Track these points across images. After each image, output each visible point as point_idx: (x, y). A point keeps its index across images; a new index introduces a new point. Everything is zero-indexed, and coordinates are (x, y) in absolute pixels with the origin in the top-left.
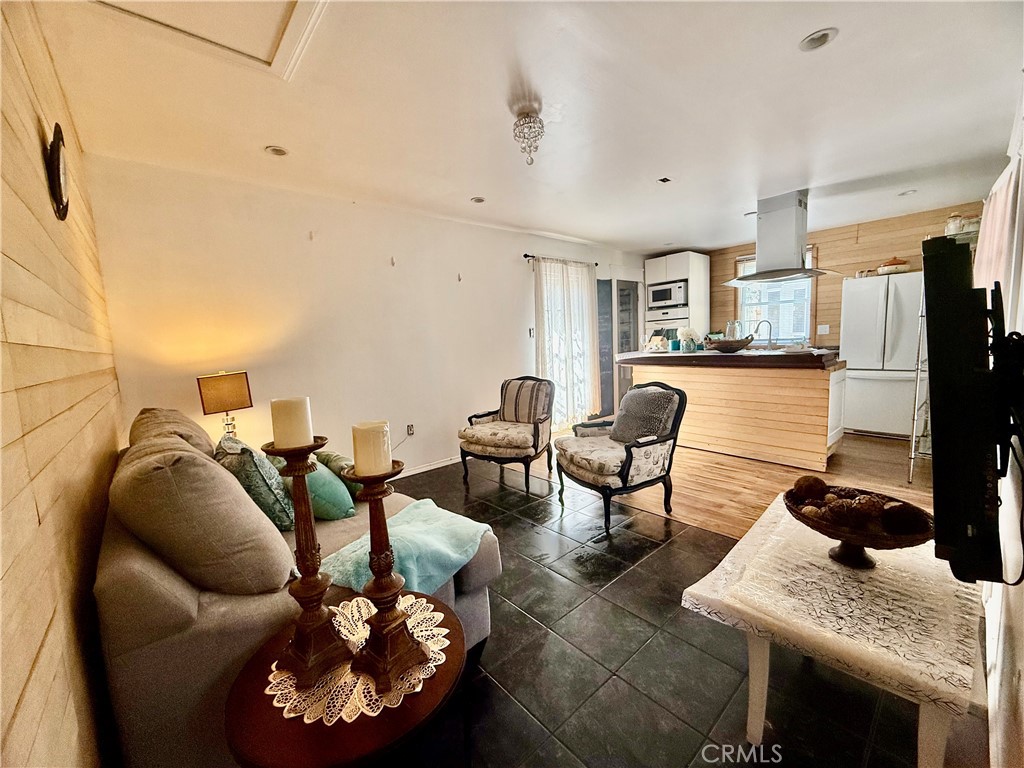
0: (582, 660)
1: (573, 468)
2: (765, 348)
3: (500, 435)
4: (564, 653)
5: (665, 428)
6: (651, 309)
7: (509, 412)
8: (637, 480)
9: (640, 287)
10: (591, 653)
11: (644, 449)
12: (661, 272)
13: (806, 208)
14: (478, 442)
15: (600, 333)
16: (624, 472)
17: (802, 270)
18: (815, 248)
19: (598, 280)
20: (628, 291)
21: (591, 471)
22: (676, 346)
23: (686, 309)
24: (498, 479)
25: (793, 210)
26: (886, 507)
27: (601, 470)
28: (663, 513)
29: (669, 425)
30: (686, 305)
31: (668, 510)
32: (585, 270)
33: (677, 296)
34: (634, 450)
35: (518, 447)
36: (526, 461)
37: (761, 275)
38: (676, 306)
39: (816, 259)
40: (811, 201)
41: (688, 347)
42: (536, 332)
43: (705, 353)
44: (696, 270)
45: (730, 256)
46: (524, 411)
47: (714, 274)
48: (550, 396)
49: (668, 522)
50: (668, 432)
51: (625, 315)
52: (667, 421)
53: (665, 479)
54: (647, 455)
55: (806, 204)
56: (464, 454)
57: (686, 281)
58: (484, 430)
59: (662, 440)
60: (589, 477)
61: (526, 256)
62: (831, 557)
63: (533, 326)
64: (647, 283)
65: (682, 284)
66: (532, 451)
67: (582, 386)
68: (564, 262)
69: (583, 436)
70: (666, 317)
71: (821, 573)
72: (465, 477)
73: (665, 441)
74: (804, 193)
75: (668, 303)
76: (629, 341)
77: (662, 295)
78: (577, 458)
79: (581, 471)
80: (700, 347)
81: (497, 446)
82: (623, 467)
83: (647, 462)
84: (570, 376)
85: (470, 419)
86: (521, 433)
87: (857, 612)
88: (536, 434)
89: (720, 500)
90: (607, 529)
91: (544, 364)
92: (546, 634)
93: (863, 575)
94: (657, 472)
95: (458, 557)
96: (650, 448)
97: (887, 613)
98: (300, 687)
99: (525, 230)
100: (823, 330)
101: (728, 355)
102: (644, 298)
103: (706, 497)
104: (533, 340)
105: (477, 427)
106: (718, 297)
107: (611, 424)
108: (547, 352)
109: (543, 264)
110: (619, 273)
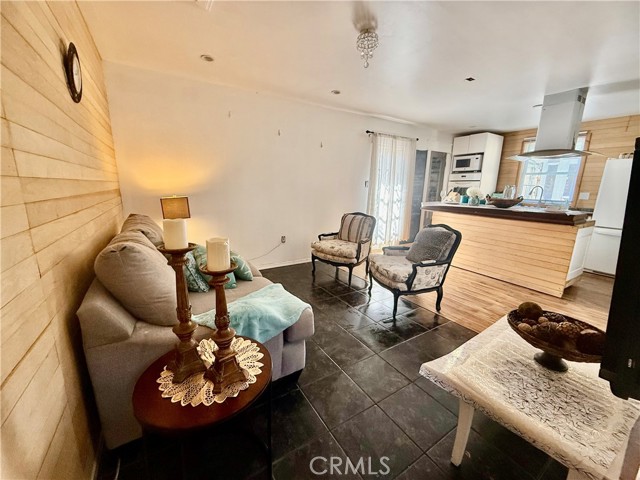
0: (359, 392)
1: (378, 275)
2: (535, 206)
3: (336, 249)
4: (348, 386)
5: (443, 256)
6: (454, 172)
7: (345, 235)
8: (418, 288)
9: (448, 157)
10: (365, 390)
11: (425, 268)
12: (464, 147)
13: (584, 102)
14: (322, 251)
15: (415, 187)
16: (410, 281)
17: (572, 150)
18: (589, 134)
19: (418, 151)
20: (439, 160)
21: (388, 278)
22: (466, 200)
23: (479, 174)
24: (334, 275)
25: (573, 103)
26: (583, 332)
27: (394, 278)
28: (435, 310)
29: (447, 254)
30: (480, 171)
31: (438, 309)
32: (409, 143)
33: (474, 164)
34: (418, 268)
35: (346, 257)
36: (351, 266)
37: (538, 153)
38: (472, 172)
39: (589, 142)
40: (589, 98)
41: (473, 201)
42: (370, 184)
43: (486, 207)
44: (492, 147)
45: (519, 137)
46: (354, 234)
47: (506, 150)
48: (372, 227)
49: (436, 316)
50: (445, 258)
51: (435, 176)
52: (445, 251)
53: (439, 289)
54: (427, 272)
55: (585, 99)
56: (314, 257)
57: (482, 154)
58: (327, 244)
59: (439, 264)
60: (387, 281)
61: (368, 132)
62: (535, 359)
63: (368, 179)
64: (454, 154)
65: (479, 156)
66: (355, 261)
67: (397, 221)
68: (395, 137)
69: (388, 255)
70: (464, 179)
71: (523, 368)
72: (313, 272)
73: (441, 264)
74: (584, 91)
75: (467, 169)
76: (434, 194)
77: (463, 163)
78: (381, 269)
79: (382, 277)
80: (483, 202)
81: (333, 255)
82: (409, 278)
83: (426, 277)
84: (390, 214)
85: (319, 237)
86: (350, 248)
87: (540, 400)
88: (359, 251)
89: (476, 307)
90: (394, 315)
91: (373, 205)
92: (341, 373)
93: (554, 376)
94: (433, 284)
95: (286, 321)
96: (430, 268)
97: (563, 404)
98: (175, 382)
99: (369, 114)
100: (584, 196)
101: (502, 209)
102: (450, 164)
103: (466, 304)
104: (367, 189)
105: (323, 242)
106: (506, 167)
107: (408, 249)
108: (376, 197)
109: (379, 137)
110: (433, 146)
